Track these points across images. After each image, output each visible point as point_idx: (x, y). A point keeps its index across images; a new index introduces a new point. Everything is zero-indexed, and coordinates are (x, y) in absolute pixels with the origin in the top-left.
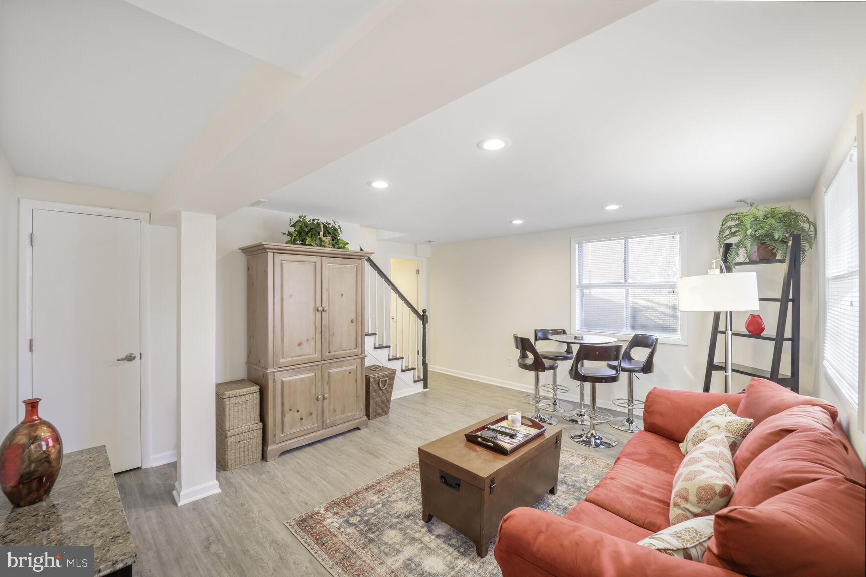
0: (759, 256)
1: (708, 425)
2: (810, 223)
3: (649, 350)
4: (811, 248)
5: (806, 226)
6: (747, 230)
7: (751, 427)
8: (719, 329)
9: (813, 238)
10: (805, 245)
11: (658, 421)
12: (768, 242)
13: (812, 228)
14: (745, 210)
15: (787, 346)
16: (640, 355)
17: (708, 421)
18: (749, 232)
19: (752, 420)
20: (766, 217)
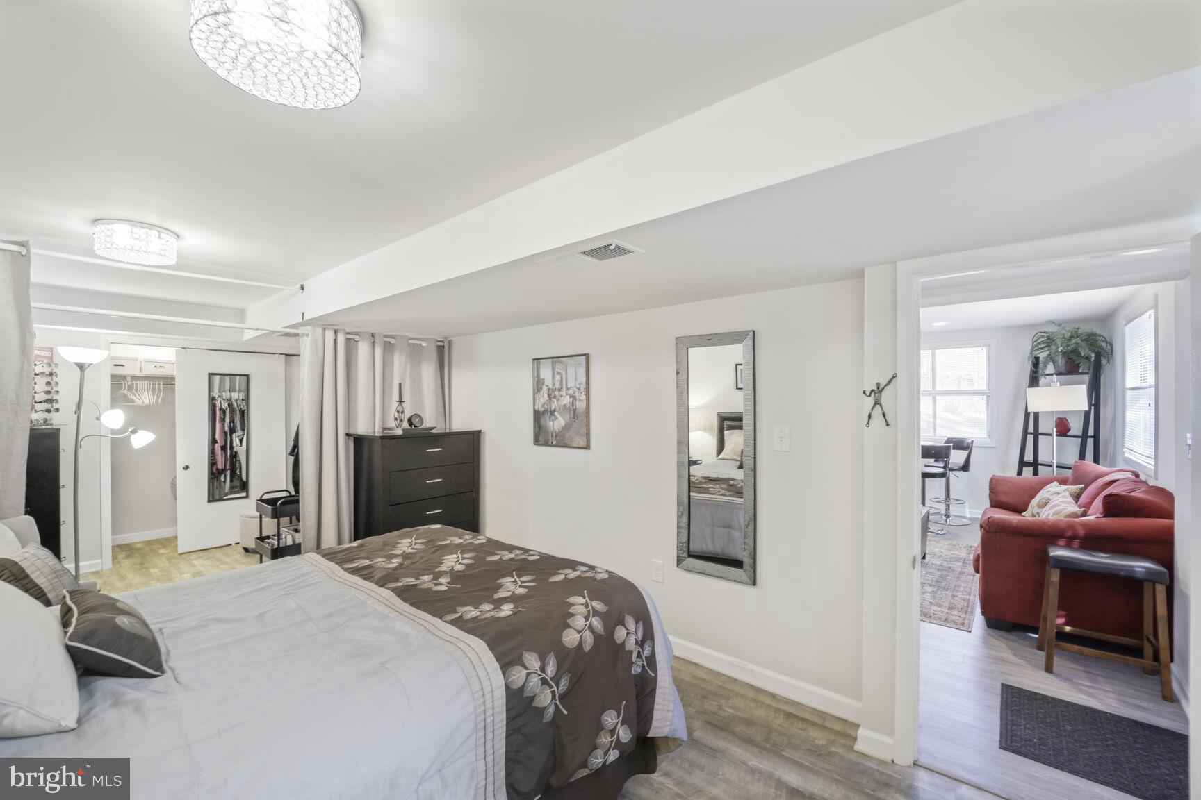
0: (1066, 369)
1: (1049, 493)
2: (1107, 342)
3: (966, 453)
4: (1108, 362)
5: (1104, 345)
6: (1058, 347)
7: (1083, 490)
8: (1029, 431)
9: (1110, 355)
10: (1104, 361)
11: (1003, 498)
12: (1075, 358)
13: (1109, 346)
14: (1054, 329)
15: (1090, 442)
16: (957, 457)
17: (1048, 492)
18: (1060, 350)
19: (1083, 486)
20: (1071, 337)
